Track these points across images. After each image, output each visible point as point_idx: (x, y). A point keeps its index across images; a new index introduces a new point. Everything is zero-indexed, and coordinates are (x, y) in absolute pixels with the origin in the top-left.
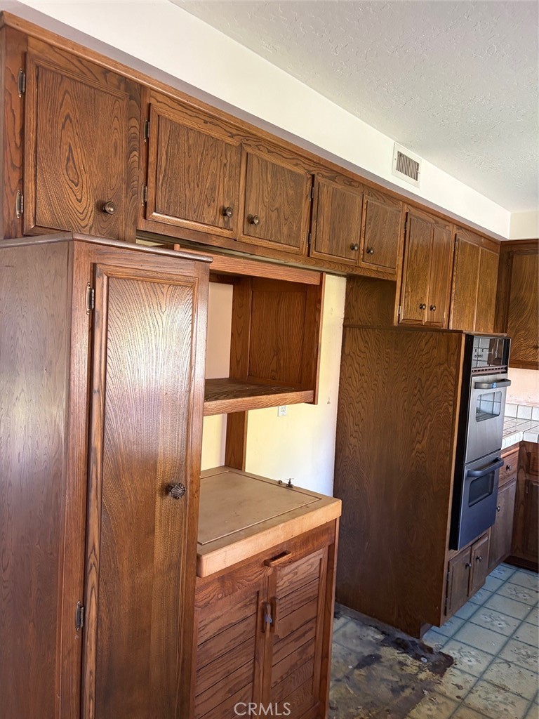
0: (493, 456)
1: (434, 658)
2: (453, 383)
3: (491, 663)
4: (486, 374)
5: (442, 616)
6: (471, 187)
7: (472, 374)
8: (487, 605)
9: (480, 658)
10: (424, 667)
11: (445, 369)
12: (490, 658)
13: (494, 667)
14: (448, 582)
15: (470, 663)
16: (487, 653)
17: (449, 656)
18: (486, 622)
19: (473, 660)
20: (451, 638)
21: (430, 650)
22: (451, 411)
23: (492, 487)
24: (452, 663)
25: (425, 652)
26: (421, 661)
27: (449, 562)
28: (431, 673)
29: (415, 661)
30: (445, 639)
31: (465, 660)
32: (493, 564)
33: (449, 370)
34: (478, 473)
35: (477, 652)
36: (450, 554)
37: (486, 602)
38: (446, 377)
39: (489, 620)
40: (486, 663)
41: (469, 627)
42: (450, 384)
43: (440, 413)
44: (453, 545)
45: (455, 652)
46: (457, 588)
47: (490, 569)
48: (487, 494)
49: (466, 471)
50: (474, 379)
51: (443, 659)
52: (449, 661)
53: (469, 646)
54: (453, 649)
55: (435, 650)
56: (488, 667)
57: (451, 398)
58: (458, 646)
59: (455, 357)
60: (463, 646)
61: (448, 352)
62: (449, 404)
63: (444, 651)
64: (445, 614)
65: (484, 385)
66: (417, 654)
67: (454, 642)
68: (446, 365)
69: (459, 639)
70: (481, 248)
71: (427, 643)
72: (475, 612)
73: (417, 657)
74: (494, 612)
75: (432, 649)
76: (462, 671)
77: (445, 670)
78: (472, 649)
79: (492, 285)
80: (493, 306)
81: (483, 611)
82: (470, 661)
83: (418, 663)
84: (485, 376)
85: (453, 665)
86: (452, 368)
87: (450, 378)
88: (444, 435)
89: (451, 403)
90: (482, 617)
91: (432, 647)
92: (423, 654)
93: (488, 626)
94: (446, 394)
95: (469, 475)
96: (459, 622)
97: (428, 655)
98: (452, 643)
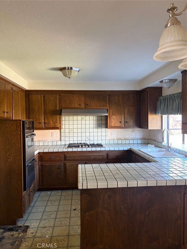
0: (33, 158)
1: (22, 229)
2: (20, 137)
3: (40, 222)
4: (28, 133)
5: (23, 214)
6: (16, 72)
7: (25, 133)
8: (35, 206)
9: (36, 222)
10: (20, 233)
11: (16, 133)
12: (40, 220)
13: (41, 222)
14: (24, 202)
15: (34, 225)
16: (38, 219)
17: (27, 226)
18: (36, 211)
19: (34, 223)
20: (27, 220)
21: (21, 227)
22: (20, 146)
23: (33, 168)
24: (29, 227)
25: (19, 228)
26: (18, 231)
27: (24, 196)
28: (23, 233)
29: (16, 232)
30: (24, 221)
31: (32, 225)
32: (35, 192)
33: (18, 133)
34: (30, 164)
35: (35, 220)
36: (24, 193)
37: (34, 205)
38: (17, 135)
39: (36, 210)
40: (39, 222)
41: (31, 214)
42: (18, 137)
43: (16, 147)
44: (25, 190)
45: (29, 224)
46: (27, 204)
47: (34, 194)
48: (32, 171)
49: (26, 165)
50: (26, 135)
51: (26, 227)
52: (27, 227)
53: (32, 220)
54: (27, 223)
55: (22, 226)
56: (39, 223)
57: (19, 142)
58: (29, 221)
59: (20, 129)
60: (31, 221)
61: (17, 127)
62: (19, 144)
63: (25, 225)
64: (24, 213)
65: (29, 136)
66: (17, 230)
67: (28, 221)
68: (16, 131)
69: (29, 219)
70: (20, 92)
71: (19, 225)
72: (32, 209)
73: (17, 231)
74: (37, 207)
75: (21, 226)
76: (32, 228)
77: (27, 230)
78: (33, 220)
79: (24, 104)
80: (25, 111)
81: (34, 208)
82: (34, 224)
83: (18, 232)
84: (29, 134)
85: (29, 228)
86: (19, 132)
87: (18, 135)
88: (18, 154)
89: (20, 143)
90: (34, 210)
91: (21, 225)
92: (19, 229)
93: (37, 211)
94: (18, 141)
95: (27, 166)
96: (28, 214)
97: (20, 229)
98: (27, 222)
